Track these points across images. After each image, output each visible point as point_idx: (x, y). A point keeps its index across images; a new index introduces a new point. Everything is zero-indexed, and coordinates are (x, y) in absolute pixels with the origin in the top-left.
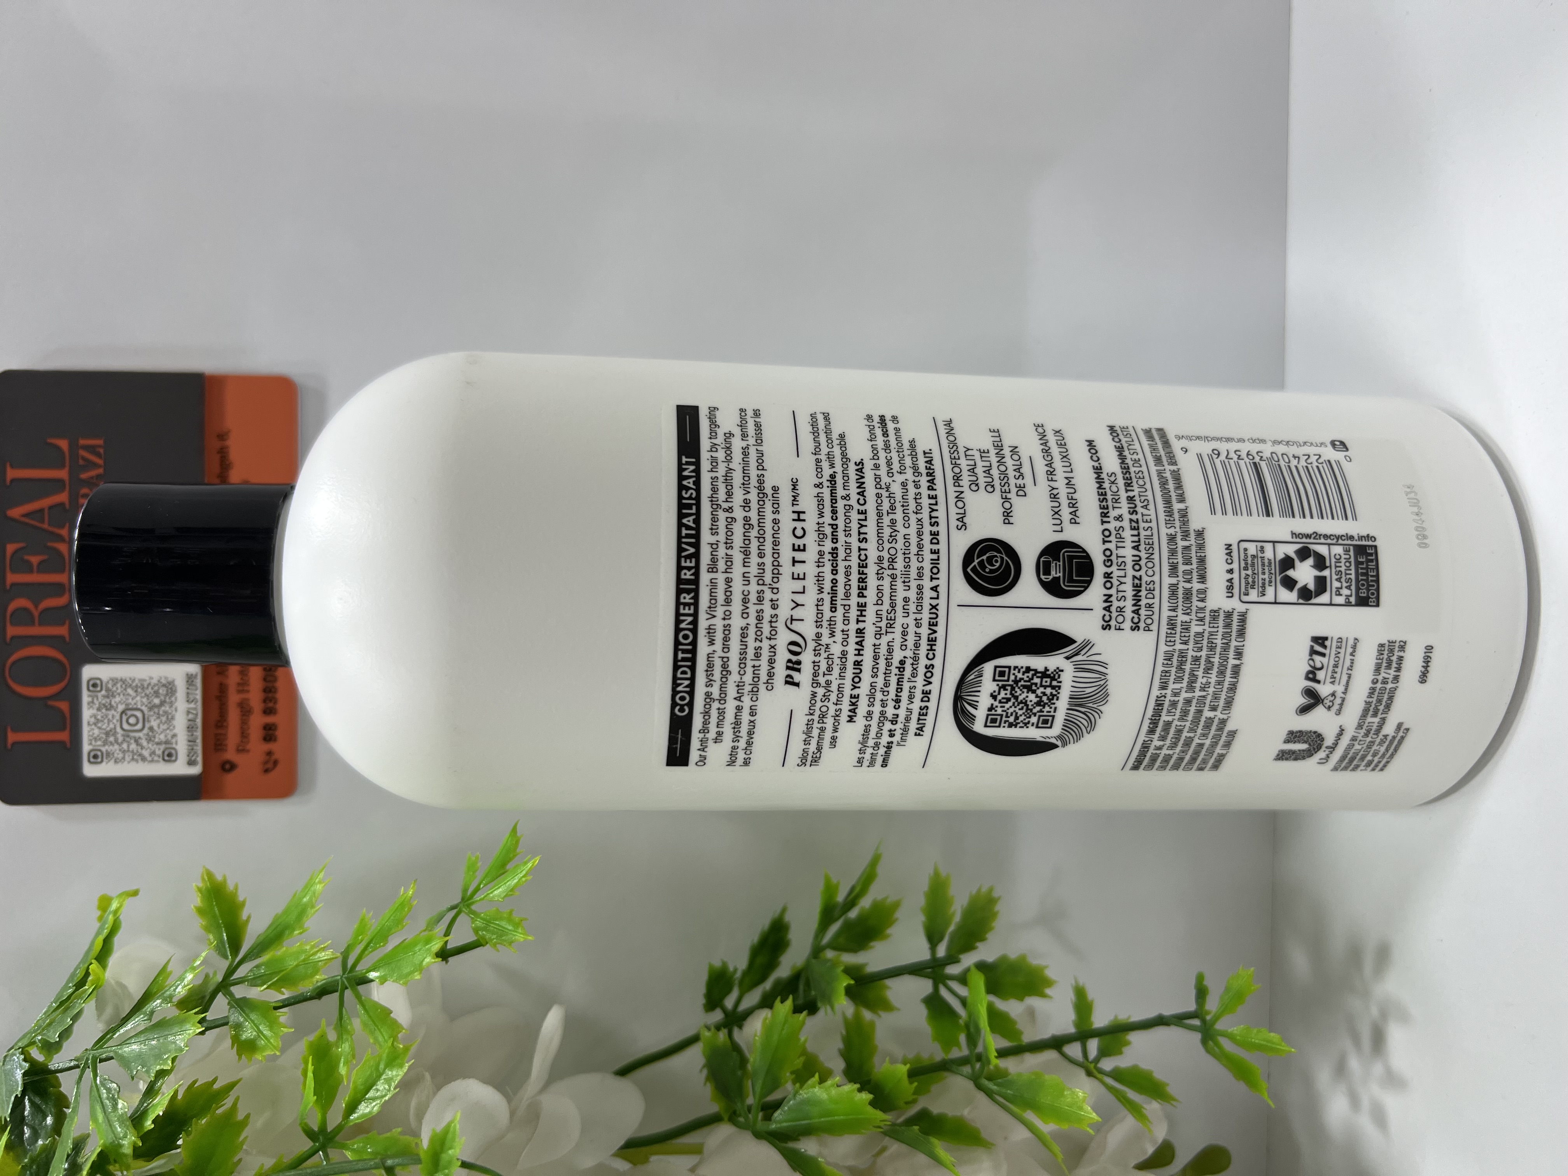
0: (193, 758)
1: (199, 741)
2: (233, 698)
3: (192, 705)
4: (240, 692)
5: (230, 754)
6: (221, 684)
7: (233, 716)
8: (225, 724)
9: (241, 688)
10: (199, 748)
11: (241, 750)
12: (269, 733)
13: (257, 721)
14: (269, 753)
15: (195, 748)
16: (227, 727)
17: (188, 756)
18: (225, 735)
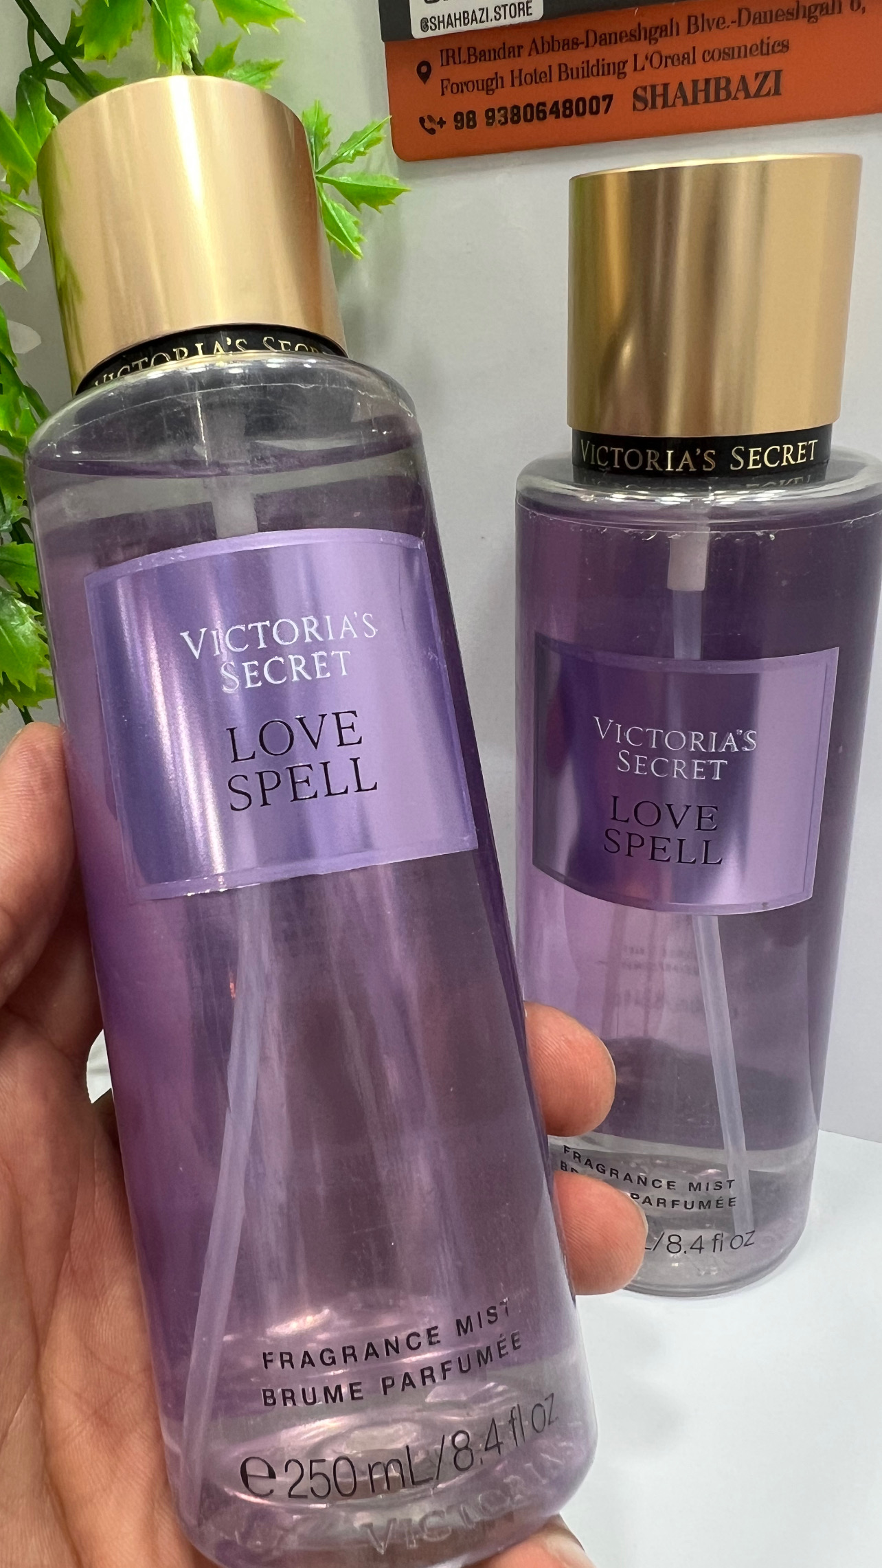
0: (429, 24)
1: (450, 30)
2: (503, 67)
3: (492, 14)
4: (512, 72)
5: (438, 72)
6: (520, 47)
7: (482, 71)
8: (473, 59)
9: (516, 74)
10: (442, 31)
11: (446, 86)
12: (465, 120)
13: (478, 102)
14: (442, 123)
15: (441, 25)
16: (469, 62)
17: (432, 17)
18: (460, 63)
